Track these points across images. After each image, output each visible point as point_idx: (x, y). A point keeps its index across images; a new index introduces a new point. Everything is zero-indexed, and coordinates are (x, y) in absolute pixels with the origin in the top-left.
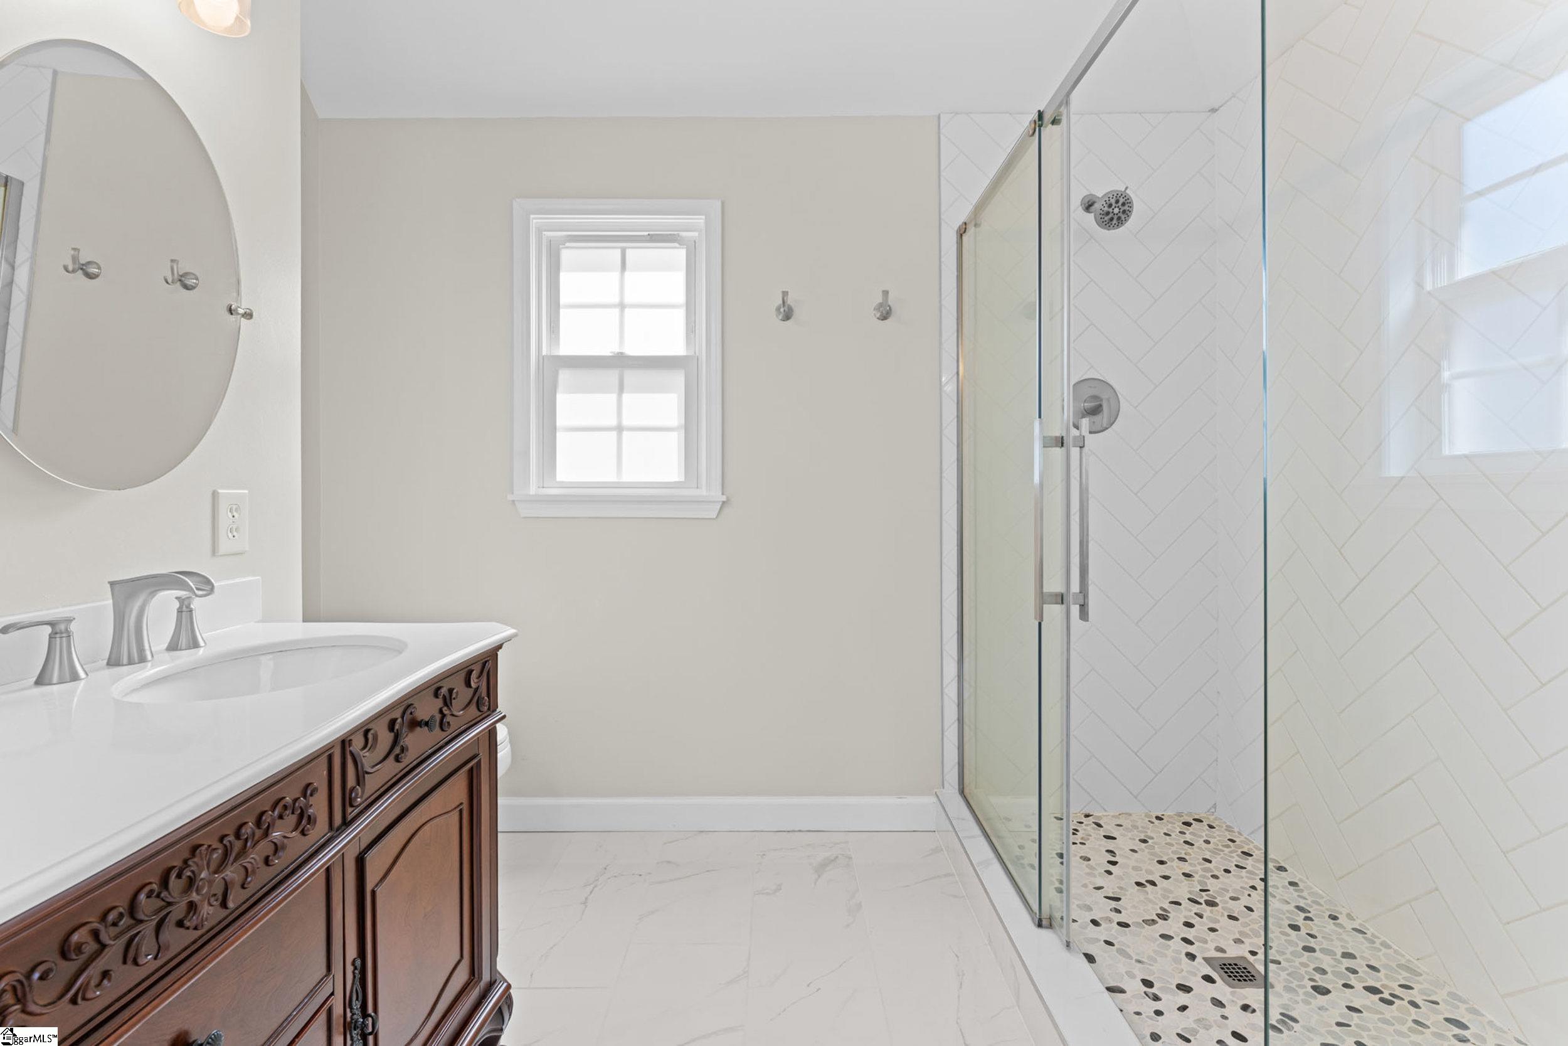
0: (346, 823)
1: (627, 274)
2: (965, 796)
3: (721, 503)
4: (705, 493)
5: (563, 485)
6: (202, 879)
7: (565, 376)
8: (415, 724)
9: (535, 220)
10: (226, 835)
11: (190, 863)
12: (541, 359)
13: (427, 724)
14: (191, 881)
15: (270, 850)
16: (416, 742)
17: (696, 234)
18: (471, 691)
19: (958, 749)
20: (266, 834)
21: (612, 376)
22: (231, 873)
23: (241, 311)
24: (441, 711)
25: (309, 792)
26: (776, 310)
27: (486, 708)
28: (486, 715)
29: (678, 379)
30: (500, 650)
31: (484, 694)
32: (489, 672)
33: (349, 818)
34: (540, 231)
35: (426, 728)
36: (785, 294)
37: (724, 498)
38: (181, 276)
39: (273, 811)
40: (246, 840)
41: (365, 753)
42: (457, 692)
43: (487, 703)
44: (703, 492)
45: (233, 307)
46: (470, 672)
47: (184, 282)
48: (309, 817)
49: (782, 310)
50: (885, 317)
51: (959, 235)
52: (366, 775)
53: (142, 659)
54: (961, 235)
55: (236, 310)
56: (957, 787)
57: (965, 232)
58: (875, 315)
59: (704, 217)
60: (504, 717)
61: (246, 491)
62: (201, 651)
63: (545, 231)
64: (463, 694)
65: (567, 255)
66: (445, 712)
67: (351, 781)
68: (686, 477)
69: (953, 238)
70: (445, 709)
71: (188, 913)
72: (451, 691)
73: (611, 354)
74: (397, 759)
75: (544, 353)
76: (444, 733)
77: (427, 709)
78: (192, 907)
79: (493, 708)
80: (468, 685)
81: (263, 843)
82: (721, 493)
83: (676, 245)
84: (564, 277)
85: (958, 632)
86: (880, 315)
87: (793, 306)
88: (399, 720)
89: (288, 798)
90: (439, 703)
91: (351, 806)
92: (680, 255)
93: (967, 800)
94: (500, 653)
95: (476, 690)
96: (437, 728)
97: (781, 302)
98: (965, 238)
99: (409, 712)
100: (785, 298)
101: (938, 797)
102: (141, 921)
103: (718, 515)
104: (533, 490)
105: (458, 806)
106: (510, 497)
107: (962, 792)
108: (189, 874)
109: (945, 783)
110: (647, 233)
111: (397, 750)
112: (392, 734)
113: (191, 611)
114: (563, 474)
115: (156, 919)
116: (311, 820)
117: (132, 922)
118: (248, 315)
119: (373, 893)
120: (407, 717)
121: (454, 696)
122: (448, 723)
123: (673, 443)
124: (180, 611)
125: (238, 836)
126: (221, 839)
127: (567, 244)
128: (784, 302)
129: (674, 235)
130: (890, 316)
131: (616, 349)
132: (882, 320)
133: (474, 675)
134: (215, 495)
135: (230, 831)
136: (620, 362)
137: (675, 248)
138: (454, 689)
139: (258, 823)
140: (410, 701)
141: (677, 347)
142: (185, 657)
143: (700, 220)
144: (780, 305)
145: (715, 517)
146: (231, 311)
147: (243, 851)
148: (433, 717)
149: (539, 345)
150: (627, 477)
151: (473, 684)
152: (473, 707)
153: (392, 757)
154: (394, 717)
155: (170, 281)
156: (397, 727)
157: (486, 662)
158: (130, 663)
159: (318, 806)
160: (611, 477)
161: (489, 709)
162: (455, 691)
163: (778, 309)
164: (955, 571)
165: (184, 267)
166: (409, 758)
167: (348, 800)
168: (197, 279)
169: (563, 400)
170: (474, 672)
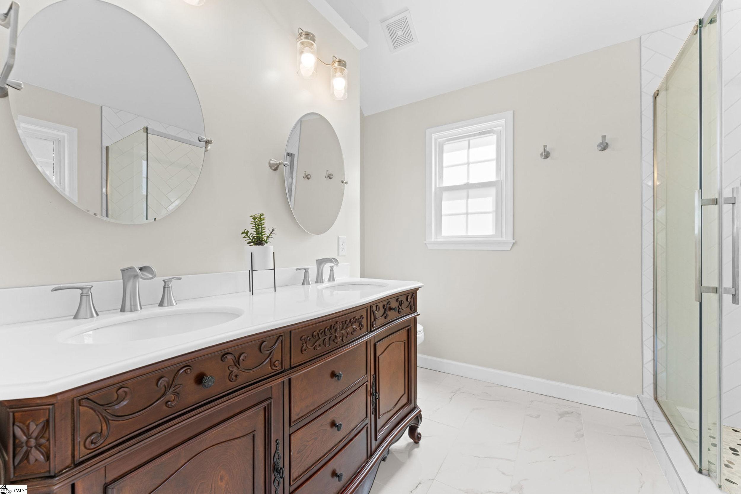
0: (371, 331)
1: (470, 150)
2: (657, 401)
3: (512, 244)
4: (505, 240)
5: (444, 237)
6: (338, 331)
7: (445, 195)
8: (391, 309)
9: (434, 136)
10: (343, 322)
11: (336, 325)
12: (436, 189)
13: (394, 309)
14: (336, 330)
15: (352, 330)
16: (392, 314)
17: (501, 128)
18: (408, 303)
19: (654, 375)
20: (352, 325)
21: (464, 193)
22: (343, 332)
23: (345, 182)
24: (398, 307)
25: (362, 318)
26: (541, 155)
27: (413, 310)
28: (413, 312)
29: (493, 191)
30: (418, 291)
31: (412, 305)
32: (414, 297)
33: (372, 330)
34: (436, 140)
35: (394, 311)
36: (545, 146)
37: (514, 241)
38: (329, 175)
39: (354, 319)
40: (347, 325)
41: (376, 312)
42: (403, 302)
43: (413, 308)
44: (504, 239)
45: (343, 181)
46: (408, 296)
47: (330, 177)
48: (362, 325)
49: (543, 154)
50: (604, 149)
51: (654, 98)
52: (377, 320)
53: (323, 282)
54: (656, 97)
55: (343, 182)
56: (653, 395)
57: (658, 95)
58: (598, 149)
59: (504, 120)
60: (419, 315)
61: (346, 237)
62: (335, 282)
63: (438, 139)
64: (405, 304)
65: (446, 147)
66: (400, 307)
67: (372, 320)
68: (496, 233)
69: (651, 100)
70: (400, 306)
71: (335, 338)
72: (402, 301)
73: (464, 184)
74: (385, 318)
75: (437, 186)
76: (399, 314)
77: (394, 304)
78: (336, 337)
79: (415, 310)
80: (407, 300)
81: (351, 327)
82: (512, 239)
83: (492, 134)
84: (445, 155)
85: (653, 312)
86: (601, 149)
87: (550, 151)
88: (386, 305)
89: (357, 317)
90: (398, 304)
91: (373, 327)
92: (493, 138)
93: (659, 404)
94: (418, 292)
95: (410, 302)
96: (397, 312)
97: (543, 150)
98: (658, 98)
99: (388, 304)
100: (545, 149)
101: (638, 398)
102: (326, 335)
103: (511, 248)
104: (433, 240)
105: (404, 341)
106: (425, 242)
107: (656, 399)
108: (335, 328)
109: (644, 392)
110: (479, 132)
111: (385, 315)
112: (384, 309)
113: (333, 270)
114: (444, 233)
115: (329, 336)
116: (362, 326)
117: (324, 335)
118: (346, 183)
119: (378, 357)
120: (388, 306)
121: (402, 303)
122: (401, 311)
123: (490, 218)
124: (331, 270)
125: (346, 323)
126: (342, 322)
127: (446, 143)
128: (545, 150)
129: (491, 130)
130: (607, 148)
131: (465, 181)
132: (603, 151)
133: (409, 298)
134: (338, 237)
135: (344, 321)
136: (468, 186)
137: (492, 135)
138: (402, 300)
139: (350, 321)
140: (389, 300)
141: (493, 178)
142: (332, 283)
143: (503, 121)
144: (543, 152)
145: (509, 249)
146: (342, 182)
147: (347, 328)
148: (396, 307)
149: (435, 183)
150: (470, 234)
151: (409, 300)
152: (409, 308)
153: (384, 316)
154: (384, 304)
155: (326, 177)
156: (385, 307)
157: (413, 294)
158: (320, 283)
159: (364, 322)
160: (463, 234)
161: (414, 310)
162: (403, 301)
163: (542, 154)
164: (652, 279)
165: (330, 172)
166: (389, 319)
167: (372, 326)
168: (333, 175)
169: (444, 204)
170: (409, 296)
